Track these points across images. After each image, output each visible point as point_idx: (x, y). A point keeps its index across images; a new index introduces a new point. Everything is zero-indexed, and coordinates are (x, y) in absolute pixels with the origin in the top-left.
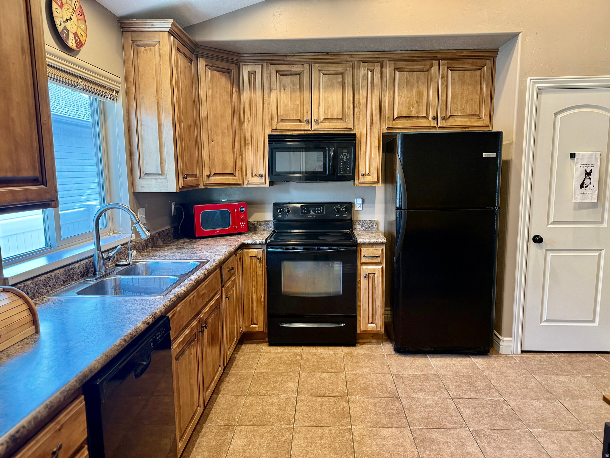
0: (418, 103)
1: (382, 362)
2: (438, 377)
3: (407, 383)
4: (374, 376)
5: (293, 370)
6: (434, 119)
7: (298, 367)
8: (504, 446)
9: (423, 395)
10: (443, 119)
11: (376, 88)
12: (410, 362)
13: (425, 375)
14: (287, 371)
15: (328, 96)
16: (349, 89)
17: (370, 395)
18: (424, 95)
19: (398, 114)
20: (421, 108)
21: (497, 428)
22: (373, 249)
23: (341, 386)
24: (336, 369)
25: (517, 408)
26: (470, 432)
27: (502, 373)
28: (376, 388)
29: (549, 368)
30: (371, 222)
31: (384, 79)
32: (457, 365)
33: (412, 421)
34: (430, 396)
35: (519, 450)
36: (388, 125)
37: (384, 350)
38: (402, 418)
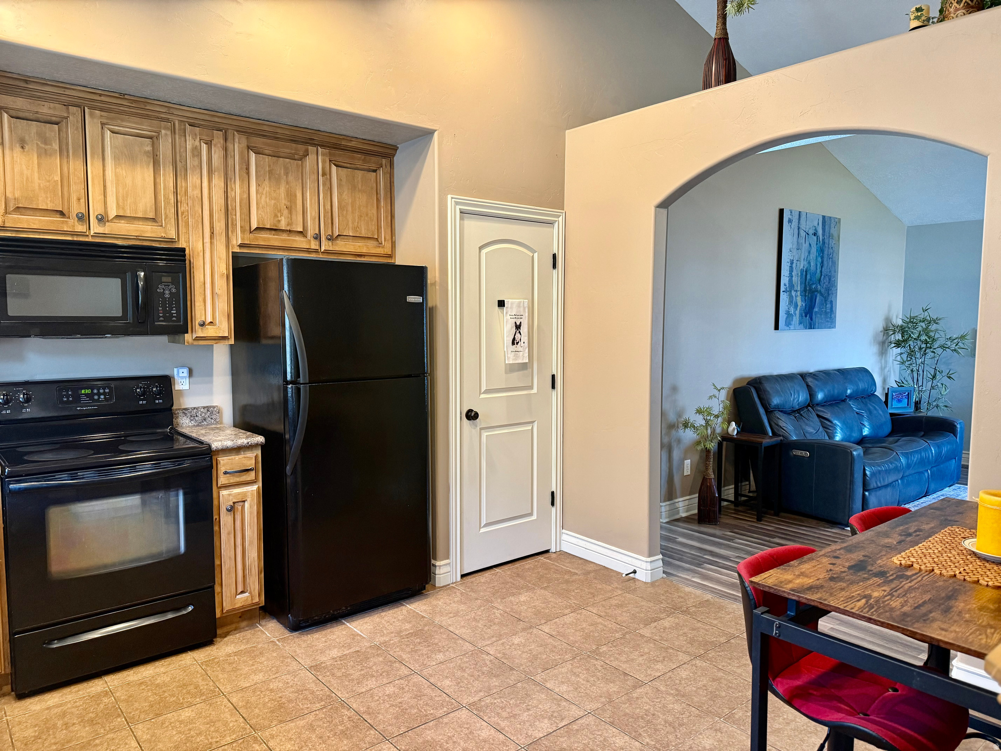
0: (290, 209)
1: (277, 655)
2: (378, 648)
3: (339, 674)
4: (279, 681)
5: (112, 727)
6: (316, 238)
7: (119, 719)
8: (517, 711)
9: (375, 682)
10: (329, 240)
11: (216, 173)
12: (324, 640)
13: (358, 651)
14: (98, 734)
15: (124, 174)
16: (167, 169)
17: (292, 715)
18: (298, 198)
19: (258, 222)
20: (294, 217)
21: (495, 691)
22: (240, 456)
23: (234, 721)
24: (202, 694)
25: (501, 654)
26: (467, 711)
27: (456, 614)
28: (296, 700)
29: (502, 589)
30: (208, 411)
31: (230, 162)
32: (394, 622)
33: (384, 727)
34: (385, 681)
35: (535, 709)
36: (242, 239)
37: (269, 633)
38: (368, 730)
